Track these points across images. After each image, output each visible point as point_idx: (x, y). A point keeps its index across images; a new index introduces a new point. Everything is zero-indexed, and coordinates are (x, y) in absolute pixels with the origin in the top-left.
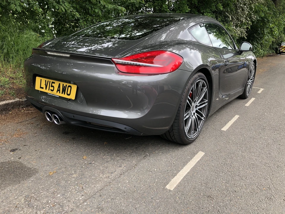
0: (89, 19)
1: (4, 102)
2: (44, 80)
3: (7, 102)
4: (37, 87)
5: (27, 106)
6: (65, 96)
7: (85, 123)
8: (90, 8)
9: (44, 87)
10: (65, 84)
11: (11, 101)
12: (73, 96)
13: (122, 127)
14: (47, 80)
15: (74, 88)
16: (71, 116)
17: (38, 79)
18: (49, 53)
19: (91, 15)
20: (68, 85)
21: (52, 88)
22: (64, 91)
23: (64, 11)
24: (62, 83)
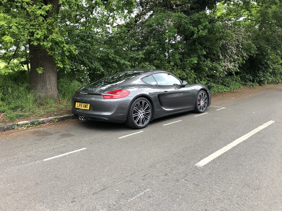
0: (110, 71)
1: (63, 116)
2: (79, 103)
3: (64, 116)
4: (76, 107)
5: (73, 118)
6: (86, 109)
7: (94, 118)
8: (110, 64)
9: (79, 106)
10: (86, 104)
11: (66, 116)
12: (88, 109)
13: (105, 118)
14: (80, 103)
15: (89, 105)
16: (88, 116)
17: (77, 103)
18: (81, 93)
19: (110, 68)
20: (87, 104)
21: (81, 106)
22: (85, 107)
23: (94, 67)
24: (85, 104)
